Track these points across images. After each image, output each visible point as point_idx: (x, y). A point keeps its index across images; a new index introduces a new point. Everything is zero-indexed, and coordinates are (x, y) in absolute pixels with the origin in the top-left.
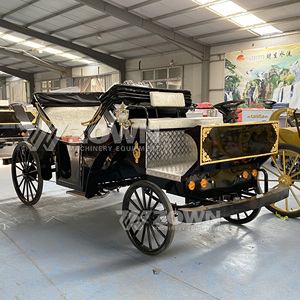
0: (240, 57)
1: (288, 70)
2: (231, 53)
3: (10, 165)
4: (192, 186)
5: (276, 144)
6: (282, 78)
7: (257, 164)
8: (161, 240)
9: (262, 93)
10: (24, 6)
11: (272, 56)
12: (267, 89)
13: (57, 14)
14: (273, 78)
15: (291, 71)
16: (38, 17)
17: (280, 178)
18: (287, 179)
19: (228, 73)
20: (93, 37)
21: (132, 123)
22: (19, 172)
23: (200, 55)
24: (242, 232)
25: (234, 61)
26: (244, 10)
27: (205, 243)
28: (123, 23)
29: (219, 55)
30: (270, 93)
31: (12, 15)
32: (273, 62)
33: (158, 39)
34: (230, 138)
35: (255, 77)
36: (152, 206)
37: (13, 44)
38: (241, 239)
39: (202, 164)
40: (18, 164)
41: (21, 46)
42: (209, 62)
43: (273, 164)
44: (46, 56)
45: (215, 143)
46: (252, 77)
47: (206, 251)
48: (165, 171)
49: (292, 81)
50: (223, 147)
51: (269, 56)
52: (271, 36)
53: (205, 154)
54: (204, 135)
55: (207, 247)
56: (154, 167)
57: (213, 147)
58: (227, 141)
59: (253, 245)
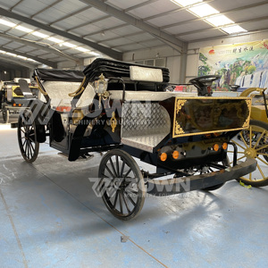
0: (212, 51)
1: (249, 62)
2: (205, 48)
3: (16, 129)
4: (163, 157)
5: (248, 120)
6: (244, 68)
7: (227, 138)
8: (132, 207)
9: (227, 80)
10: (47, 8)
11: (238, 51)
12: (232, 77)
13: (71, 15)
14: (237, 68)
15: (252, 63)
16: (58, 17)
17: (246, 150)
18: (252, 152)
19: (201, 64)
20: (99, 34)
21: (110, 94)
22: (23, 135)
23: (180, 49)
24: (209, 199)
25: (206, 55)
26: (217, 12)
27: (174, 209)
28: (121, 22)
29: (195, 50)
30: (234, 80)
31: (38, 15)
32: (238, 55)
33: (148, 36)
34: (202, 113)
35: (222, 67)
36: (124, 173)
37: (41, 40)
38: (207, 207)
39: (174, 136)
40: (22, 128)
41: (47, 41)
42: (186, 54)
43: (239, 138)
44: (65, 49)
45: (189, 116)
46: (219, 67)
47: (174, 217)
48: (138, 142)
49: (252, 71)
50: (196, 121)
51: (234, 51)
52: (238, 35)
53: (178, 126)
54: (178, 107)
55: (176, 214)
56: (129, 137)
57: (186, 120)
58: (199, 116)
59: (219, 214)
